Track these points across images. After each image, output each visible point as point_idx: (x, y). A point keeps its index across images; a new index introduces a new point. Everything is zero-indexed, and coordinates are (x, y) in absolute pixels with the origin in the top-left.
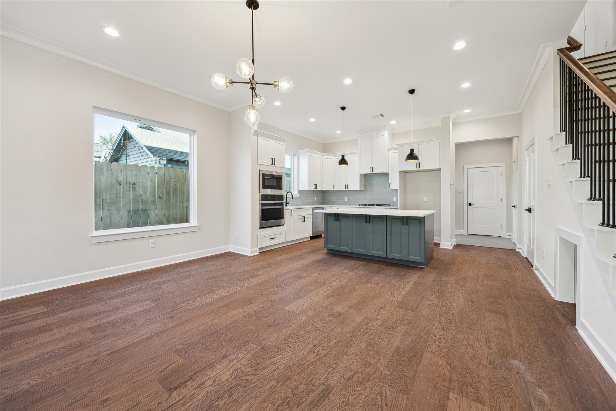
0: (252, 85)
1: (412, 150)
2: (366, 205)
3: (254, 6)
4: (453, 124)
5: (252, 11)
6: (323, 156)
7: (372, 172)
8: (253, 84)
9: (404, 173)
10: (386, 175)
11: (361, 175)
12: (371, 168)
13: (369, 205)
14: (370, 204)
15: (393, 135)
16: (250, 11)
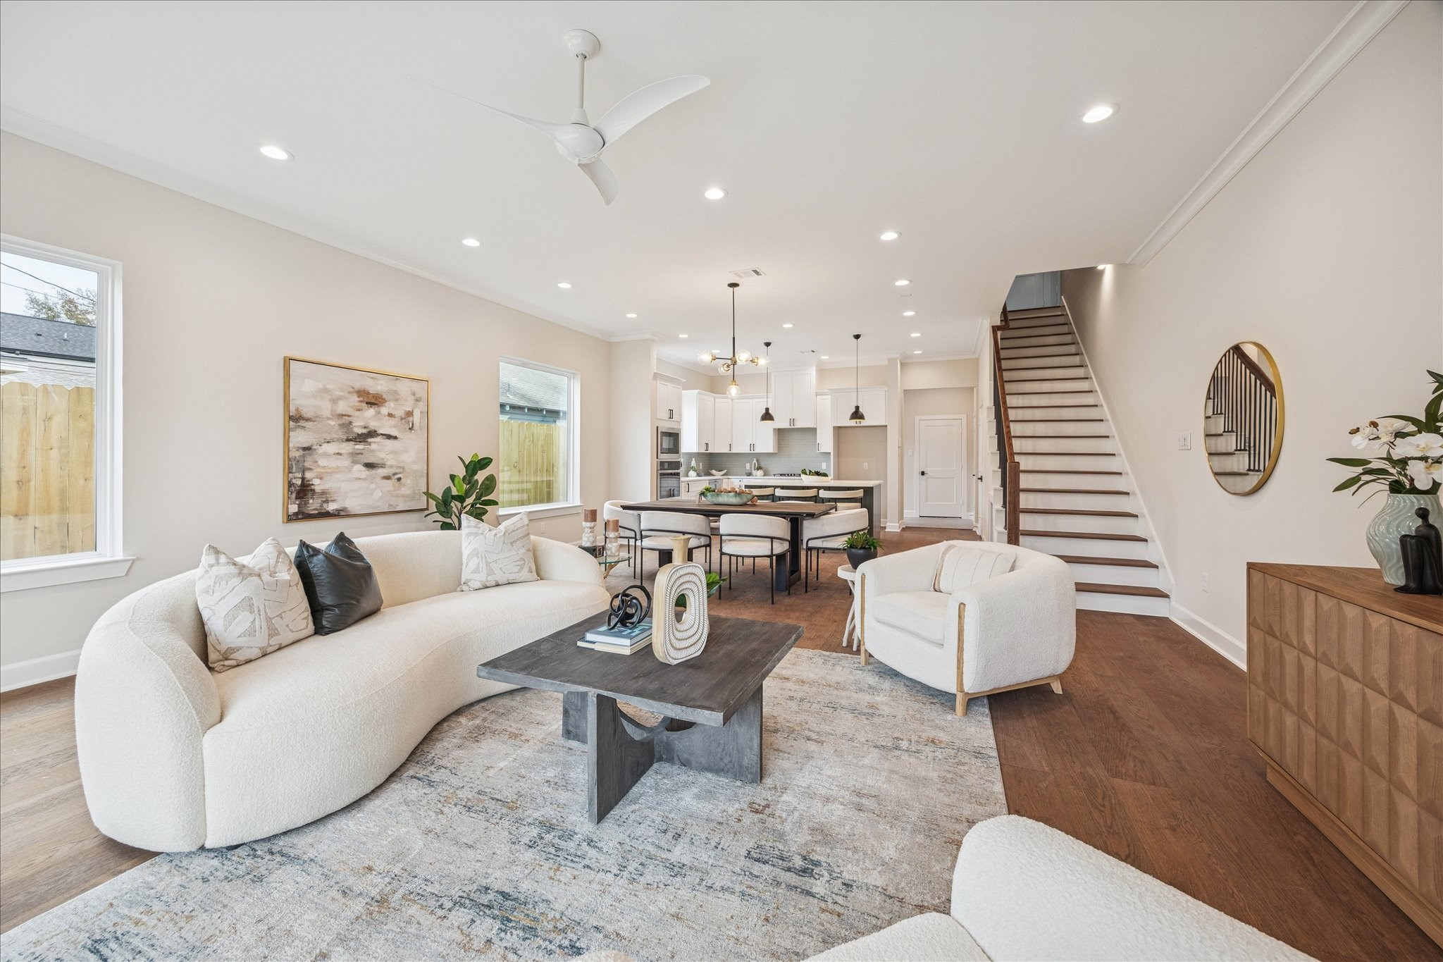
1: (857, 408)
2: (784, 475)
4: (901, 364)
6: (714, 399)
7: (792, 427)
9: (838, 430)
10: (813, 431)
11: (774, 429)
12: (792, 421)
13: (788, 475)
14: (790, 473)
15: (822, 372)
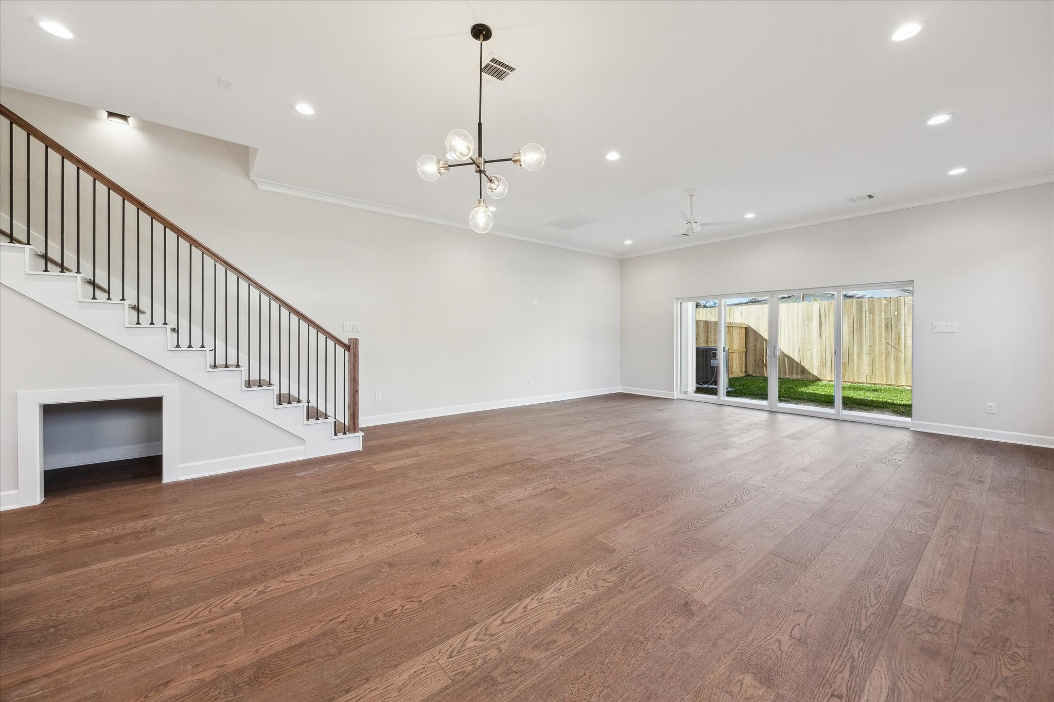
0: (478, 167)
3: (483, 34)
5: (481, 43)
8: (478, 165)
16: (478, 42)
